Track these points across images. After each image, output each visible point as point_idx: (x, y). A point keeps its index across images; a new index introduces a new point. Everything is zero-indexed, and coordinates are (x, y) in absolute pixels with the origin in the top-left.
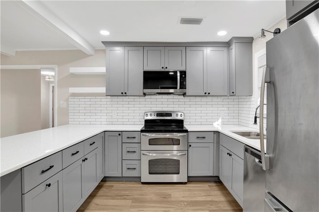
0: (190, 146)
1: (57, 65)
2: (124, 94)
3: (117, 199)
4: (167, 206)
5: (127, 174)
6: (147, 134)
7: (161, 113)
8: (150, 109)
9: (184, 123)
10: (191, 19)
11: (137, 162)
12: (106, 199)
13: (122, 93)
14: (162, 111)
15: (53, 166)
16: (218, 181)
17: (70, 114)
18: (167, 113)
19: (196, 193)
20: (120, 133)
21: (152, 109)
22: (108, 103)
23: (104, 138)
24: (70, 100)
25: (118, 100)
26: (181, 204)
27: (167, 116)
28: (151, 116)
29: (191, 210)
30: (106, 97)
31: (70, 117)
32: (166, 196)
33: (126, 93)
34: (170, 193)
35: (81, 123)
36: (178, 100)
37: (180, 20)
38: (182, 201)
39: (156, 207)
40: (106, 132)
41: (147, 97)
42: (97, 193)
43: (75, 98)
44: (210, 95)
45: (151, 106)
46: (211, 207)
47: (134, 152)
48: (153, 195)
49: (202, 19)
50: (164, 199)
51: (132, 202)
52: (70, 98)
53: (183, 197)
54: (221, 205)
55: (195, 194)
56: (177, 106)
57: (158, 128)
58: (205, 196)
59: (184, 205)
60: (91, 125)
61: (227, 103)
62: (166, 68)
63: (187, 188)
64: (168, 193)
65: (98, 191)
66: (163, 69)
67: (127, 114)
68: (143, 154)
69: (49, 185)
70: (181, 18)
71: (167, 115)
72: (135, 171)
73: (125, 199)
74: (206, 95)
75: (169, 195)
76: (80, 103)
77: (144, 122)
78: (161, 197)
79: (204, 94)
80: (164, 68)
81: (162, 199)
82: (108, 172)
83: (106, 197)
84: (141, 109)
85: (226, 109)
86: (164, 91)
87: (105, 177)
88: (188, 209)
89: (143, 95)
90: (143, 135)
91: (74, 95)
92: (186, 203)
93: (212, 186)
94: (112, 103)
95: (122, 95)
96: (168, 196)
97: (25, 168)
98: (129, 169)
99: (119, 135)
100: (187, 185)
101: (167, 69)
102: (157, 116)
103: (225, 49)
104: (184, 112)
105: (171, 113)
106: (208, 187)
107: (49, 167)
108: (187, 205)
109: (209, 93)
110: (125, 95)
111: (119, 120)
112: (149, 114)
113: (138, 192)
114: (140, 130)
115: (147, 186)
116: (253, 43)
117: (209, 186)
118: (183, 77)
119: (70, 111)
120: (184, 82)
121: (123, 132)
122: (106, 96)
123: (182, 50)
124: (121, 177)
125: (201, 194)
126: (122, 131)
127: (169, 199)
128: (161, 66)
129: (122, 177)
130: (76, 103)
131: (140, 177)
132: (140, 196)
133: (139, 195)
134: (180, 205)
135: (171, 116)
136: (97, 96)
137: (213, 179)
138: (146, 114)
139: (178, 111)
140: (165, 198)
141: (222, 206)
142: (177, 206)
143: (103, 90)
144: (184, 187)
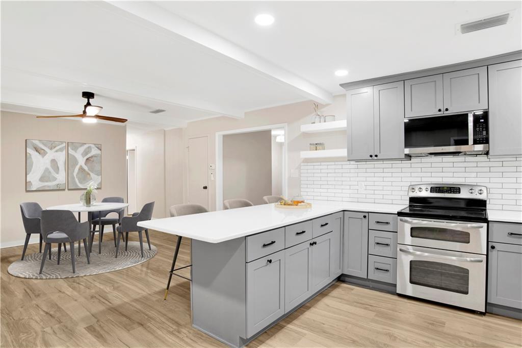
0: (493, 247)
1: (286, 124)
2: (374, 157)
3: (355, 306)
5: (374, 276)
6: (409, 220)
7: (439, 187)
8: (419, 179)
9: (488, 206)
10: (481, 21)
11: (390, 261)
12: (340, 302)
13: (371, 156)
14: (443, 184)
15: (275, 242)
17: (302, 186)
18: (451, 188)
19: (499, 334)
20: (366, 215)
21: (424, 179)
22: (352, 171)
23: (343, 220)
24: (302, 168)
25: (366, 166)
26: (459, 342)
27: (451, 193)
28: (420, 191)
30: (348, 163)
31: (302, 190)
32: (435, 323)
33: (376, 156)
34: (445, 321)
35: (315, 198)
36: (474, 164)
37: (459, 27)
38: (462, 338)
40: (345, 212)
41: (413, 160)
42: (330, 292)
43: (309, 164)
45: (422, 175)
47: (387, 245)
48: (412, 315)
49: (508, 14)
50: (430, 326)
51: (376, 315)
52: (302, 164)
53: (469, 333)
55: (497, 336)
56: (474, 175)
57: (430, 211)
59: (467, 345)
60: (329, 202)
62: (447, 110)
63: (482, 322)
64: (440, 319)
65: (332, 291)
66: (440, 113)
67: (381, 188)
68: (401, 250)
69: (270, 261)
70: (460, 25)
71: (451, 190)
72: (388, 274)
73: (366, 308)
75: (440, 323)
76: (314, 171)
77: (408, 201)
80: (442, 110)
82: (348, 268)
83: (340, 300)
84: (404, 179)
86: (442, 149)
87: (342, 275)
89: (404, 157)
90: (401, 220)
91: (307, 161)
92: (470, 343)
94: (357, 170)
95: (371, 158)
96: (438, 324)
97: (249, 237)
98: (377, 269)
99: (365, 217)
100: (484, 318)
101: (447, 112)
102: (431, 192)
104: (489, 186)
105: (459, 188)
107: (270, 242)
110: (376, 158)
111: (368, 196)
112: (417, 188)
113: (389, 305)
114: (396, 213)
115: (406, 300)
118: (482, 122)
119: (302, 182)
120: (483, 131)
121: (370, 214)
122: (349, 160)
123: (478, 74)
124: (365, 279)
125: (509, 339)
126: (368, 212)
127: (440, 329)
128: (436, 107)
129: (367, 280)
130: (309, 171)
131: (395, 286)
132: (391, 312)
133: (390, 310)
134: (457, 342)
135: (460, 193)
136: (337, 161)
138: (411, 187)
139: (476, 184)
140: (432, 324)
142: (451, 341)
143: (343, 152)
144: (478, 319)
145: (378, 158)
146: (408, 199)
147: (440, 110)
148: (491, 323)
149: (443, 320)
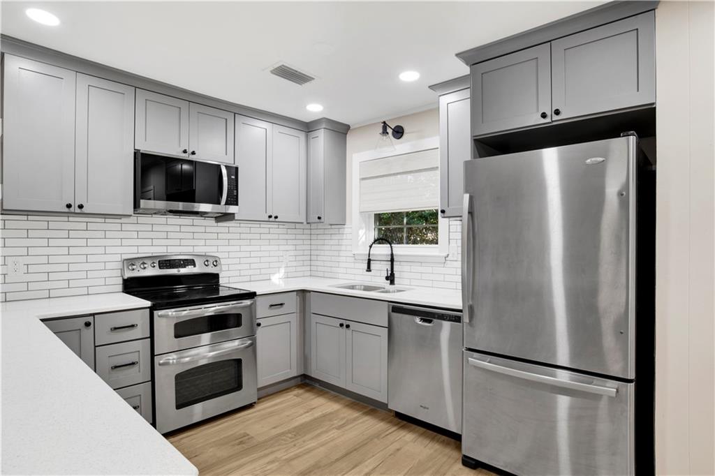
0: (259, 325)
2: (75, 209)
4: (262, 453)
8: (135, 250)
10: (297, 71)
11: (140, 389)
13: (69, 206)
16: (302, 384)
19: (287, 413)
20: (89, 320)
28: (144, 268)
29: (310, 440)
32: (241, 440)
33: (81, 207)
36: (202, 229)
37: (277, 66)
38: (280, 435)
39: (245, 464)
44: (277, 220)
46: (332, 423)
47: (133, 363)
48: (211, 450)
50: (243, 445)
53: (274, 428)
54: (342, 415)
55: (288, 416)
56: (202, 242)
58: (305, 413)
59: (291, 438)
61: (293, 237)
62: (193, 153)
63: (263, 412)
64: (237, 434)
66: (184, 155)
67: (65, 267)
74: (271, 219)
75: (245, 436)
78: (233, 445)
79: (267, 219)
80: (188, 151)
81: (237, 447)
85: (291, 248)
88: (304, 442)
90: (159, 316)
92: (290, 435)
93: (301, 394)
95: (67, 210)
96: (244, 438)
99: (87, 325)
100: (258, 408)
101: (194, 156)
102: (160, 268)
103: (302, 136)
105: (193, 260)
106: (295, 397)
108: (295, 435)
109: (276, 217)
110: (78, 210)
112: (138, 264)
116: (348, 135)
117: (295, 395)
118: (233, 179)
120: (234, 189)
123: (226, 120)
125: (297, 412)
126: (93, 315)
127: (254, 442)
128: (180, 146)
137: (293, 383)
138: (127, 263)
140: (241, 443)
141: (345, 415)
142: (279, 445)
144: (253, 413)
145: (84, 210)
146: (121, 282)
147: (185, 152)
148: (263, 409)
149: (242, 432)
